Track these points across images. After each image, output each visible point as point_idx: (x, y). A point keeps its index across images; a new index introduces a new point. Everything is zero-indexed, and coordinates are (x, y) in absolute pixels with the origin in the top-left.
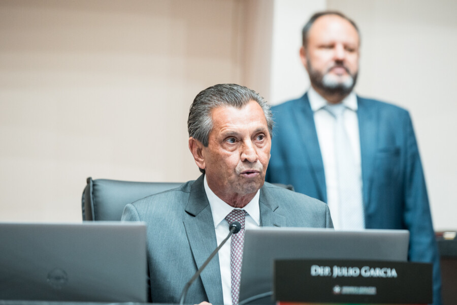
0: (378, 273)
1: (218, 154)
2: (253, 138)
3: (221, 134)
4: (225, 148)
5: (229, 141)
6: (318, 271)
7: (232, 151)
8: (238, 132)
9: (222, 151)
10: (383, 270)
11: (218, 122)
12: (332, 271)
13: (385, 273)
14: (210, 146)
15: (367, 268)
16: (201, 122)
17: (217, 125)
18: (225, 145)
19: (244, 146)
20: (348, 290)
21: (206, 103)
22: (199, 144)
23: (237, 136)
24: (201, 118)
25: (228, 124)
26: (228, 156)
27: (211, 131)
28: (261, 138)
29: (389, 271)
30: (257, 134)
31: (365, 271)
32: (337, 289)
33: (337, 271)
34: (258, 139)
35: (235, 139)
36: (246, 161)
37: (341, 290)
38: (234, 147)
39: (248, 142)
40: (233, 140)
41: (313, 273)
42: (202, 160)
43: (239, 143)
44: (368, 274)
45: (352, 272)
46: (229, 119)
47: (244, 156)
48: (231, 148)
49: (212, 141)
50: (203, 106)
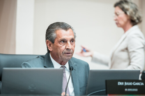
0: (138, 84)
1: (58, 46)
2: (70, 41)
3: (59, 39)
4: (60, 44)
5: (62, 42)
6: (120, 83)
7: (63, 45)
8: (66, 39)
9: (59, 45)
10: (140, 83)
11: (58, 35)
12: (124, 84)
13: (140, 84)
14: (55, 43)
15: (135, 82)
16: (52, 34)
17: (58, 36)
18: (61, 43)
19: (67, 44)
20: (130, 90)
21: (54, 28)
22: (50, 43)
23: (65, 40)
24: (52, 33)
25: (62, 36)
26: (62, 47)
27: (56, 38)
28: (73, 41)
29: (141, 83)
30: (72, 40)
31: (134, 83)
32: (126, 90)
33: (126, 84)
34: (72, 42)
35: (64, 41)
36: (67, 49)
37: (127, 90)
38: (64, 44)
39: (69, 42)
40: (64, 42)
41: (119, 84)
42: (51, 48)
43: (65, 43)
44: (135, 84)
45: (130, 84)
46: (63, 34)
47: (67, 47)
48: (62, 44)
49: (56, 41)
50: (53, 29)
